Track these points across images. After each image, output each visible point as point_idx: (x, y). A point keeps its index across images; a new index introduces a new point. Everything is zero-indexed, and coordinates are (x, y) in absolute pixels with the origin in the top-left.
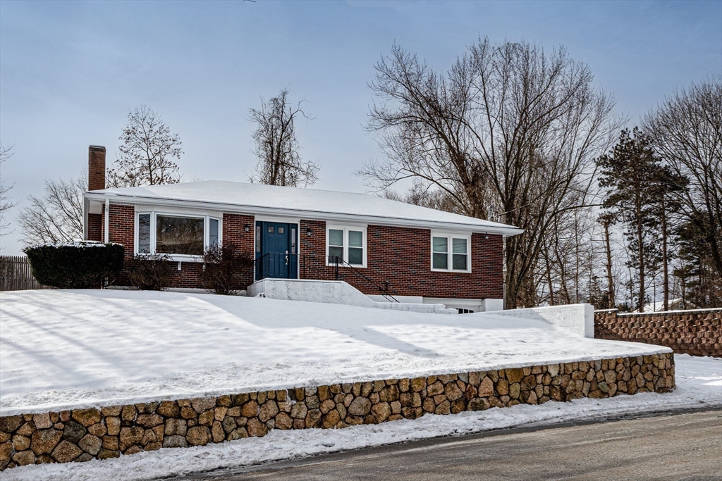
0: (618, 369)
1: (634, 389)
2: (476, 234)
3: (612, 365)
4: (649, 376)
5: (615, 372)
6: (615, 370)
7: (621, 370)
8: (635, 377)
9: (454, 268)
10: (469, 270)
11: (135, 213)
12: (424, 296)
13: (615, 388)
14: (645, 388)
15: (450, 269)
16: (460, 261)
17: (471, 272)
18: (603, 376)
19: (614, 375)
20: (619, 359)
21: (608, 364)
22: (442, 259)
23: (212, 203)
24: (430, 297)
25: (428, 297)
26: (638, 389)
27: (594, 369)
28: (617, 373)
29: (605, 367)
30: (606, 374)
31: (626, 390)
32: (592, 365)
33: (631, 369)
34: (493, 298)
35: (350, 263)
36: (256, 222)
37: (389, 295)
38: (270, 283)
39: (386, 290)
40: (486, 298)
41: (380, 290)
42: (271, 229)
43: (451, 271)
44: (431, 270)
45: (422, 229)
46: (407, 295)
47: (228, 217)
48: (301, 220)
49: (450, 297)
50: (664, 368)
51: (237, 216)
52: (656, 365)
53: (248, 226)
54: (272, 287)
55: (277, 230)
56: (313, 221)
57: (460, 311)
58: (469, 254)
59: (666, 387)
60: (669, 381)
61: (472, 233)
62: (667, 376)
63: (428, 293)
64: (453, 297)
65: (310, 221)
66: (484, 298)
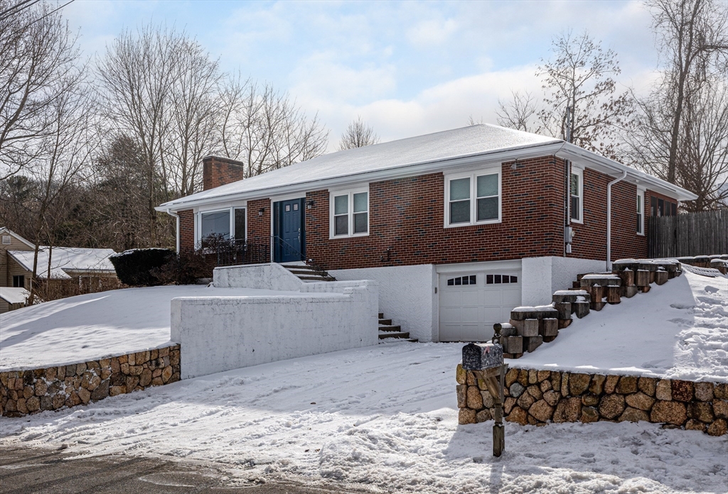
2: (506, 163)
9: (478, 219)
10: (500, 220)
11: (194, 215)
12: (434, 263)
15: (473, 221)
16: (486, 207)
17: (501, 222)
22: (460, 210)
23: (236, 194)
24: (442, 263)
25: (439, 263)
34: (535, 256)
35: (355, 231)
36: (275, 203)
37: (392, 266)
38: (217, 272)
39: (389, 259)
40: (523, 257)
41: (382, 261)
42: (288, 208)
43: (472, 224)
44: (445, 227)
45: (432, 175)
46: (413, 264)
47: (251, 203)
48: (307, 193)
49: (469, 261)
50: (13, 388)
51: (257, 200)
52: (4, 384)
53: (262, 210)
54: (218, 276)
55: (292, 208)
56: (317, 192)
57: (490, 280)
58: (500, 195)
59: (17, 411)
60: (21, 405)
61: (503, 164)
62: (19, 398)
63: (439, 258)
64: (474, 261)
65: (314, 192)
66: (519, 256)
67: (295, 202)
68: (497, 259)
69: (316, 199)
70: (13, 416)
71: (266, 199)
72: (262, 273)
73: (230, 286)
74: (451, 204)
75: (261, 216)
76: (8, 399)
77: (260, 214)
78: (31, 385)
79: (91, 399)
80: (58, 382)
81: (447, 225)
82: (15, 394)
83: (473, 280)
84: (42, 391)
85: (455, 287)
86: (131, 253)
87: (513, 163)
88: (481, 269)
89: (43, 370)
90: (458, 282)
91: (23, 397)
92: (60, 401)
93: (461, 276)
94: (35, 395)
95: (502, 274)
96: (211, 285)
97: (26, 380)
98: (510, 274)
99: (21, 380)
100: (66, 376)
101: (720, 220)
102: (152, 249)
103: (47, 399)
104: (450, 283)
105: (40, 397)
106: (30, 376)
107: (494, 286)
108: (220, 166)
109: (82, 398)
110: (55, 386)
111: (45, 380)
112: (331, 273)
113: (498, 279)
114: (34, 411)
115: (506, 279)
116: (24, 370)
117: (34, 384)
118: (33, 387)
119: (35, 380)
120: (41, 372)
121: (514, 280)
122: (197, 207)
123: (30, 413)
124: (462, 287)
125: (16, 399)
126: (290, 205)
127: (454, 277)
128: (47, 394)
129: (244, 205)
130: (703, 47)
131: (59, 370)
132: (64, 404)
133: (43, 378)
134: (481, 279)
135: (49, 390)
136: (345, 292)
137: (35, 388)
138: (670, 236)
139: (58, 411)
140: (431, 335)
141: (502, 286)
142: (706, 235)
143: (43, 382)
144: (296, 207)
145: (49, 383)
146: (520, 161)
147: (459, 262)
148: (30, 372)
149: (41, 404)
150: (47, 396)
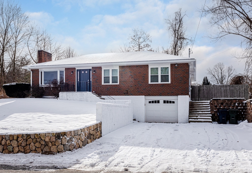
0: (19, 140)
1: (28, 151)
2: (172, 64)
3: (15, 138)
4: (37, 145)
5: (17, 141)
6: (17, 140)
7: (20, 141)
8: (29, 145)
9: (161, 82)
10: (170, 82)
11: (39, 72)
12: (145, 96)
13: (17, 149)
14: (36, 151)
15: (160, 82)
16: (164, 78)
17: (170, 83)
18: (10, 143)
19: (16, 143)
20: (19, 135)
21: (13, 137)
22: (155, 78)
24: (148, 96)
26: (31, 151)
27: (5, 139)
28: (18, 142)
29: (11, 139)
30: (12, 142)
31: (23, 151)
32: (4, 137)
33: (27, 140)
34: (183, 95)
35: (112, 83)
36: (77, 70)
37: (129, 95)
38: (61, 94)
39: (127, 93)
40: (178, 95)
41: (124, 94)
42: (83, 72)
43: (159, 83)
44: (149, 83)
45: (144, 65)
46: (137, 95)
47: (67, 69)
48: (92, 67)
49: (158, 95)
50: (49, 141)
51: (70, 68)
52: (43, 139)
53: (72, 72)
54: (61, 95)
55: (85, 72)
56: (97, 67)
57: (165, 102)
58: (170, 74)
59: (51, 152)
60: (53, 149)
61: (171, 64)
62: (52, 145)
63: (147, 94)
64: (160, 95)
65: (96, 67)
66: (177, 95)
67: (86, 70)
68: (169, 95)
69: (97, 70)
70: (48, 154)
71: (74, 68)
72: (83, 95)
73: (67, 99)
74: (151, 76)
75: (72, 74)
76: (45, 146)
77: (72, 73)
78: (59, 139)
79: (83, 145)
80: (72, 138)
81: (150, 83)
82: (50, 143)
83: (158, 102)
84: (65, 142)
85: (151, 104)
86: (15, 84)
87: (176, 64)
88: (162, 98)
89: (65, 132)
90: (153, 102)
91: (55, 145)
92: (73, 147)
93: (154, 100)
94: (61, 144)
95: (169, 100)
96: (59, 99)
97: (57, 137)
98: (172, 101)
99: (54, 137)
100: (74, 135)
101: (212, 88)
102: (24, 83)
103: (67, 146)
104: (150, 102)
105: (64, 145)
106: (58, 136)
107: (166, 104)
108: (45, 54)
109: (80, 145)
110: (71, 140)
111: (66, 137)
112: (103, 97)
113: (168, 102)
114: (61, 151)
115: (170, 102)
116: (55, 133)
117: (61, 139)
118: (60, 140)
119: (61, 137)
120: (64, 134)
121: (173, 102)
122: (41, 68)
123: (58, 152)
124: (154, 104)
125: (51, 146)
126: (84, 71)
127: (151, 101)
128: (67, 144)
129: (64, 70)
130: (180, 38)
131: (72, 133)
132: (74, 148)
133: (65, 136)
134: (161, 102)
135: (68, 142)
136: (126, 104)
137: (61, 141)
138: (197, 92)
139: (72, 151)
140: (144, 120)
141: (169, 104)
142: (208, 92)
143: (65, 138)
144: (86, 72)
145: (68, 138)
146: (178, 64)
147: (155, 95)
148: (59, 133)
149: (64, 148)
150: (67, 145)
